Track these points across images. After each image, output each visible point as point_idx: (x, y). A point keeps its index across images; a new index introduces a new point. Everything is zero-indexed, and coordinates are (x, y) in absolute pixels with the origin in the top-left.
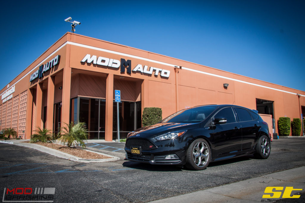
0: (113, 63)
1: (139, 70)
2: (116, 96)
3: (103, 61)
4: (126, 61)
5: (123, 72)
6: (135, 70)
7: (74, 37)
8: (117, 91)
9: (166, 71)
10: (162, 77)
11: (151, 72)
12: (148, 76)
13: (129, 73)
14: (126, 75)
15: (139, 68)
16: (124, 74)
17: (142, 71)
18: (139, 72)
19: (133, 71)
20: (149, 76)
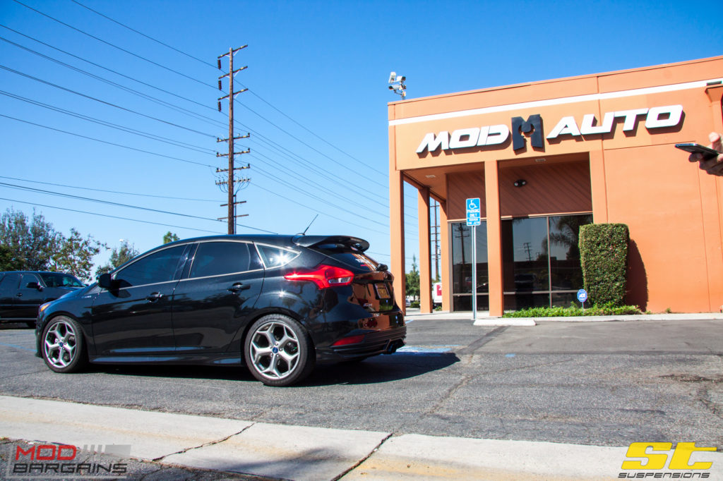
0: (489, 135)
1: (566, 131)
2: (469, 214)
3: (464, 138)
4: (526, 119)
5: (520, 148)
6: (553, 134)
7: (402, 108)
8: (472, 200)
9: (664, 110)
10: (653, 131)
11: (606, 127)
12: (600, 140)
13: (539, 146)
14: (530, 153)
15: (566, 127)
16: (526, 151)
17: (576, 133)
18: (568, 137)
19: (548, 139)
20: (603, 140)
